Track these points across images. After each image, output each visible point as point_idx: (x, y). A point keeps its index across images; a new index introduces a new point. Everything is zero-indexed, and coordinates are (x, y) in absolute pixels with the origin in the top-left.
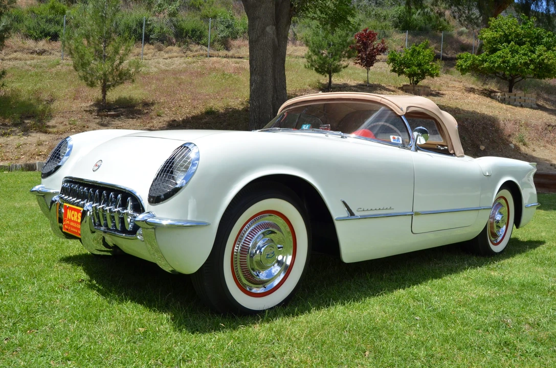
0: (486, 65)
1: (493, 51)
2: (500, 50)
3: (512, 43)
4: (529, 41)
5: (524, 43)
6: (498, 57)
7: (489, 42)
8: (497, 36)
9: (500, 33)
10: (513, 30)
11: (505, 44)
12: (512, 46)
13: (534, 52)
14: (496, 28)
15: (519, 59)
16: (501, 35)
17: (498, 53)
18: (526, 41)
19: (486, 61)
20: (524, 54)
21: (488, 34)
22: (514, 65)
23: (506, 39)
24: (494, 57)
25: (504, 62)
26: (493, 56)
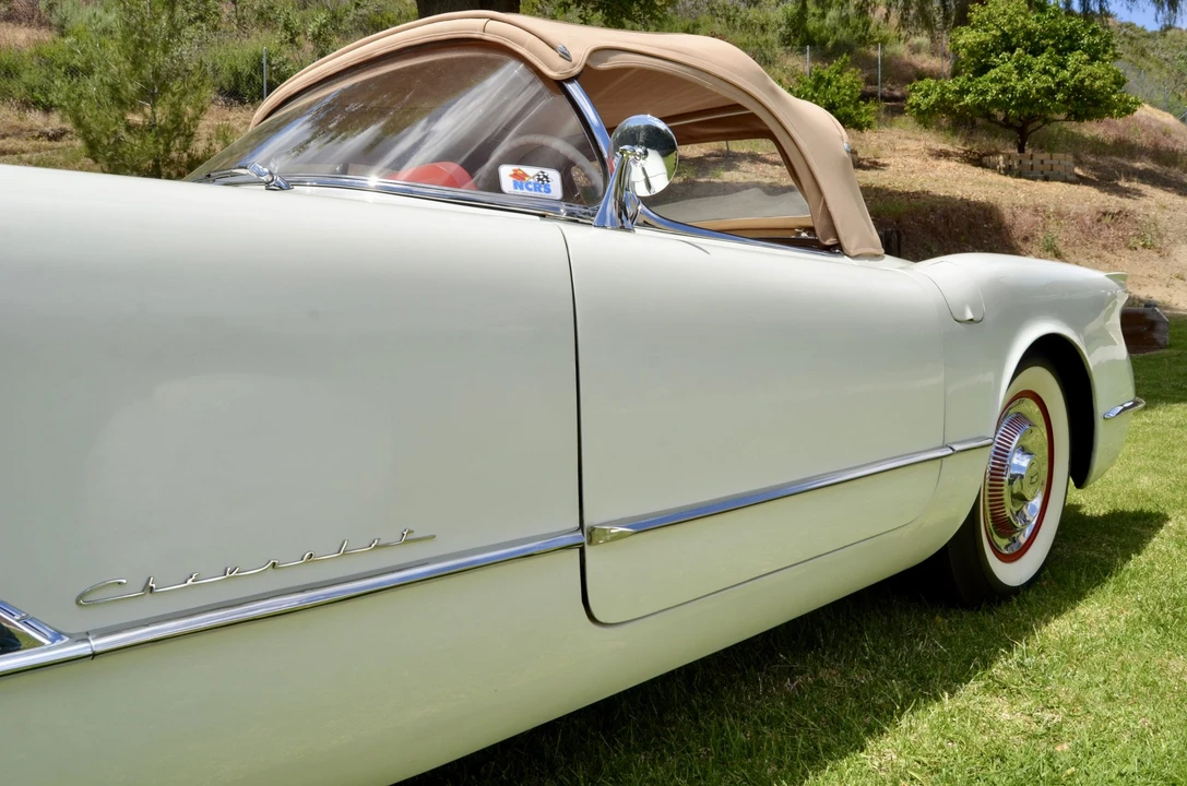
0: (968, 99)
1: (982, 69)
2: (994, 67)
3: (1019, 51)
4: (1053, 45)
5: (1043, 50)
6: (992, 81)
7: (971, 53)
8: (988, 38)
9: (994, 32)
10: (1019, 25)
11: (1005, 55)
12: (1020, 55)
13: (1063, 66)
14: (982, 23)
15: (1033, 82)
16: (994, 36)
17: (992, 73)
18: (1047, 45)
19: (968, 92)
20: (1045, 72)
21: (968, 37)
22: (1025, 94)
23: (1006, 43)
24: (984, 82)
25: (1004, 91)
26: (981, 79)
